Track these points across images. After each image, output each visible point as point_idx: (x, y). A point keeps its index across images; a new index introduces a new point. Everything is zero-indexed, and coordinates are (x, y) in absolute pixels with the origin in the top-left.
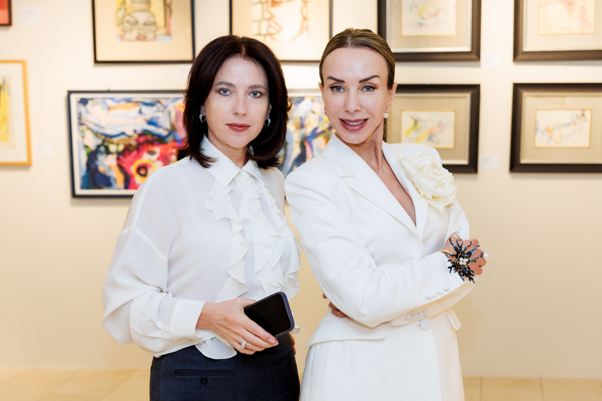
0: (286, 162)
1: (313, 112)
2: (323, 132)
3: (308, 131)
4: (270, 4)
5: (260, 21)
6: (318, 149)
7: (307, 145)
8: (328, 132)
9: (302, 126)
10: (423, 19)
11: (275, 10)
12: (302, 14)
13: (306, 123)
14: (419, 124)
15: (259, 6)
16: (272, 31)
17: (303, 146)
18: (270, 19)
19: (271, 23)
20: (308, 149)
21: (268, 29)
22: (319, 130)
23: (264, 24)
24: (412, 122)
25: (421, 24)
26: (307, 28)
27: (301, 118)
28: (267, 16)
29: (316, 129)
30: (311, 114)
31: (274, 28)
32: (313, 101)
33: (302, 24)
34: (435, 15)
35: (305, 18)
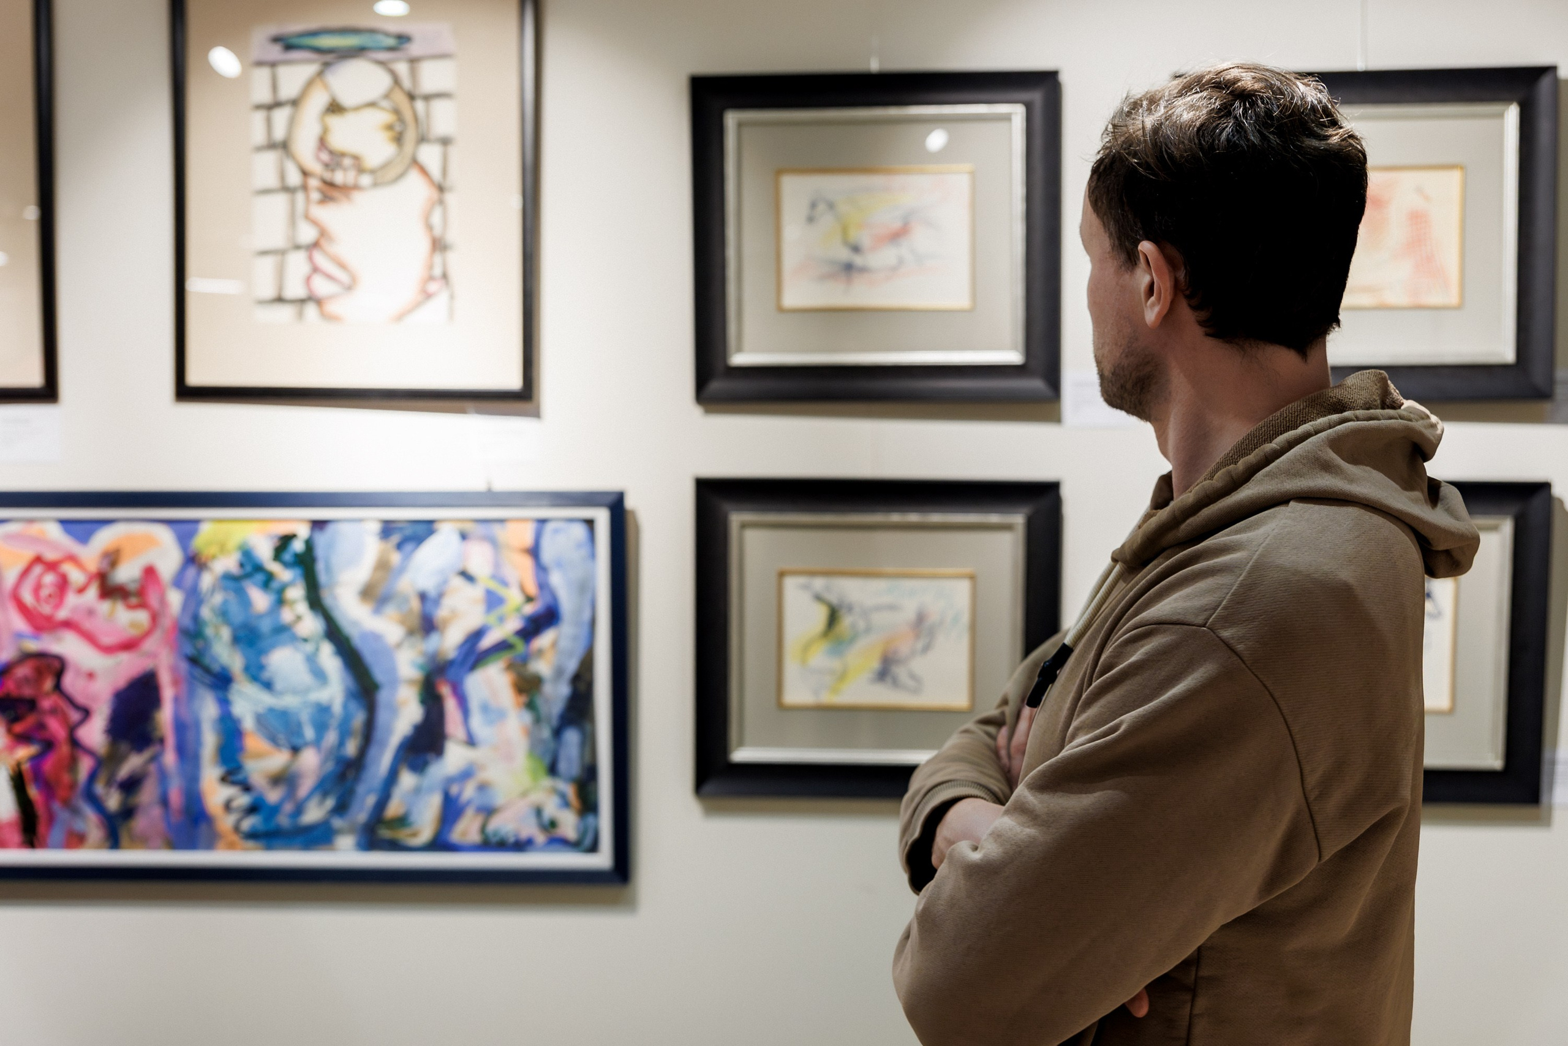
0: (373, 752)
1: (467, 576)
2: (503, 646)
3: (450, 641)
4: (315, 196)
5: (281, 253)
6: (485, 709)
7: (445, 690)
8: (520, 646)
9: (427, 625)
10: (856, 249)
11: (330, 215)
12: (429, 227)
13: (441, 613)
14: (846, 622)
15: (280, 201)
16: (321, 286)
17: (431, 698)
18: (316, 245)
19: (320, 259)
20: (451, 706)
21: (308, 280)
22: (487, 642)
23: (298, 263)
24: (820, 614)
25: (849, 268)
26: (445, 276)
27: (423, 597)
28: (307, 234)
29: (478, 635)
30: (458, 582)
31: (330, 277)
32: (464, 536)
33: (431, 267)
34: (897, 235)
35: (439, 245)
